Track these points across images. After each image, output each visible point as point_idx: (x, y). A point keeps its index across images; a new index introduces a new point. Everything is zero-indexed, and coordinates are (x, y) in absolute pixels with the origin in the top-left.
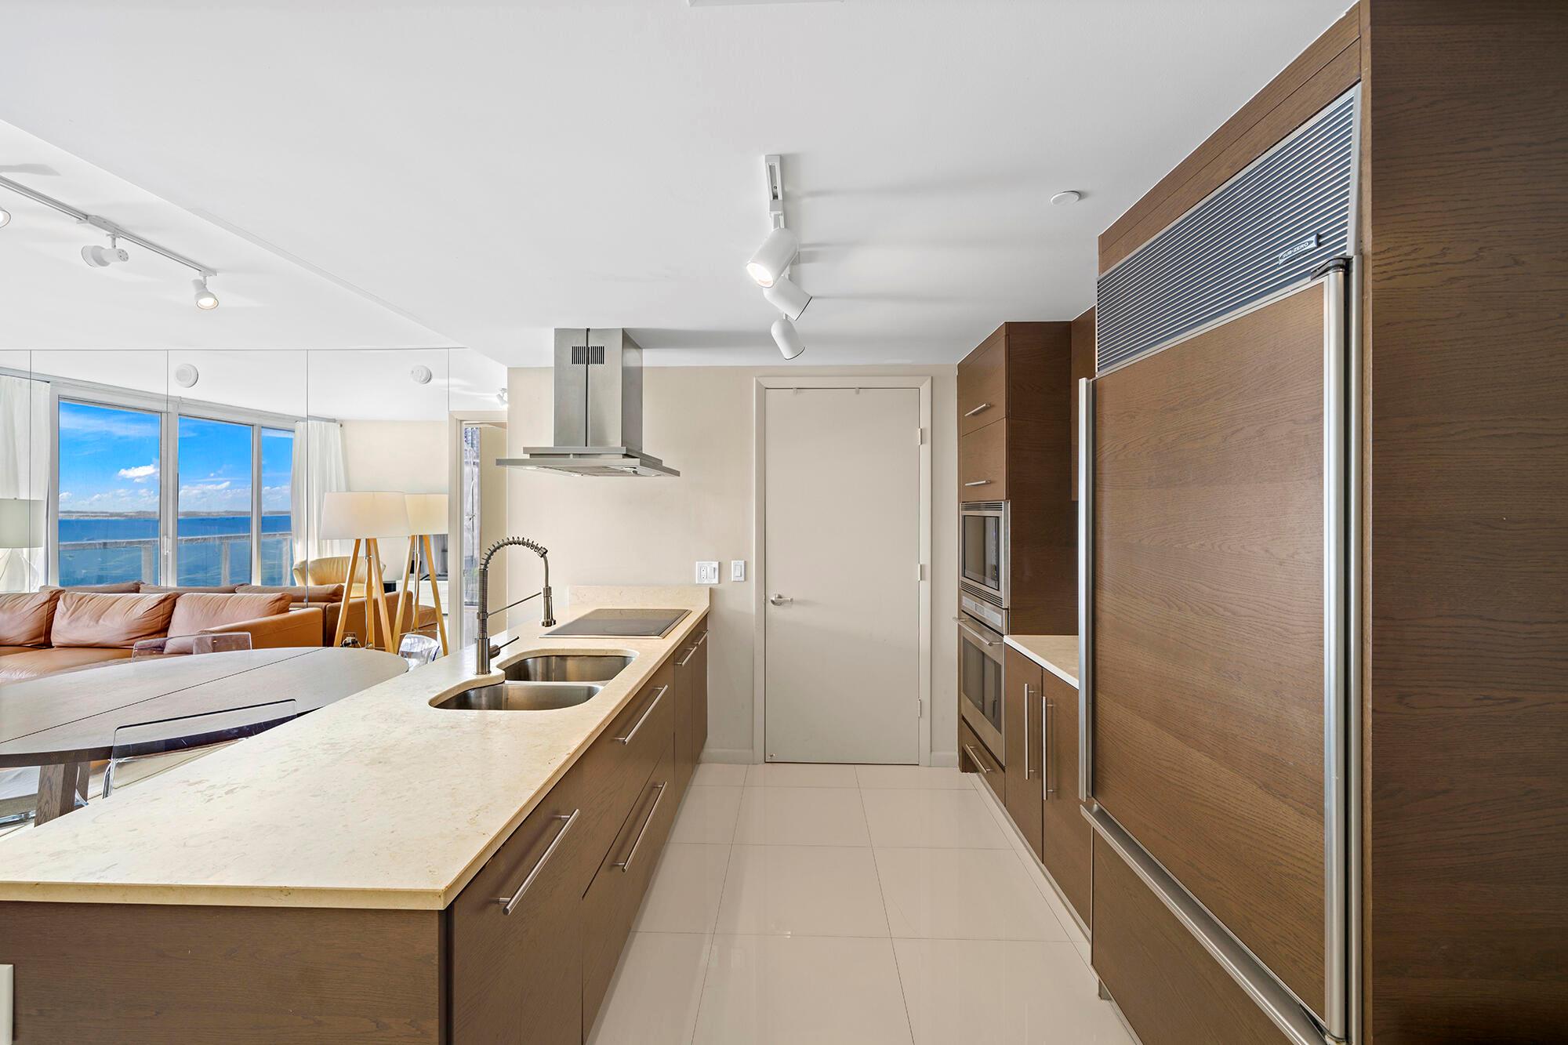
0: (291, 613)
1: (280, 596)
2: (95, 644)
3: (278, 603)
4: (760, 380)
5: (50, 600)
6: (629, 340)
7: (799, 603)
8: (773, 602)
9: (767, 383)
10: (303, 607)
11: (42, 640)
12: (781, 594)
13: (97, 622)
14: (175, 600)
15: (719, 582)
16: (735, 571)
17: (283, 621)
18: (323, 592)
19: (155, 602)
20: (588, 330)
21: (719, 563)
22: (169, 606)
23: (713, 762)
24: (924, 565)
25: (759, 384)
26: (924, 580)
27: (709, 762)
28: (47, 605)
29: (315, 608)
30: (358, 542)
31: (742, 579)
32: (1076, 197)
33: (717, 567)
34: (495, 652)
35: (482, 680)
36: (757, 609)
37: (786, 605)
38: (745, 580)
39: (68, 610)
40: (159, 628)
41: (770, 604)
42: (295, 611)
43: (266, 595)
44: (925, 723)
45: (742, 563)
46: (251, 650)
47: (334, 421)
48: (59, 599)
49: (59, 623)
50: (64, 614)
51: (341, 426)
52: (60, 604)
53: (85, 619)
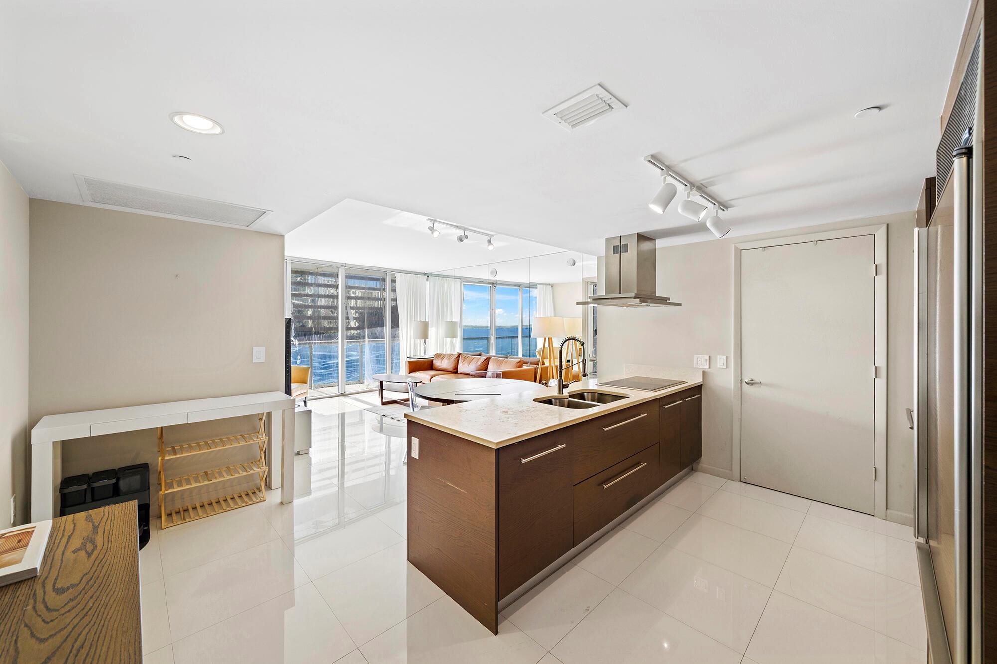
0: (523, 368)
1: (519, 361)
2: (468, 373)
3: (517, 364)
4: (737, 245)
5: (458, 356)
6: (641, 237)
7: (766, 385)
8: (747, 383)
9: (741, 246)
10: (528, 366)
11: (455, 371)
12: (753, 378)
13: (469, 366)
14: (489, 359)
15: (709, 368)
16: (720, 361)
17: (520, 371)
18: (535, 360)
19: (485, 359)
20: (620, 236)
21: (709, 357)
22: (487, 361)
23: (706, 473)
24: (880, 367)
25: (736, 248)
26: (880, 377)
27: (704, 472)
28: (457, 358)
29: (531, 367)
30: (545, 338)
31: (725, 367)
32: (877, 110)
33: (708, 358)
34: (566, 386)
35: (559, 396)
36: (735, 386)
37: (756, 385)
38: (727, 367)
40: (484, 368)
41: (744, 384)
42: (525, 367)
44: (881, 486)
45: (725, 357)
46: (502, 379)
47: (549, 285)
49: (460, 365)
50: (461, 361)
51: (553, 287)
52: (460, 357)
53: (466, 364)
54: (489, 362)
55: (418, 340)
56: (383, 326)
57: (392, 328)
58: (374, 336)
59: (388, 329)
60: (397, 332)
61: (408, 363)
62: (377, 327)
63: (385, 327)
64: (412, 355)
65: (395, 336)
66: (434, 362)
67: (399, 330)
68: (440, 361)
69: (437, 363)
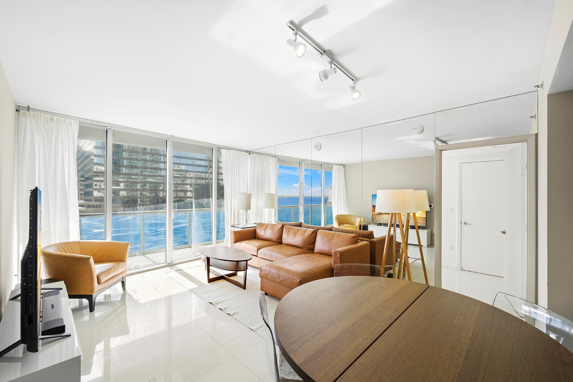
0: (360, 244)
1: (355, 235)
2: (295, 245)
3: (354, 239)
5: (281, 228)
11: (279, 242)
13: (295, 237)
14: (317, 232)
19: (311, 232)
22: (315, 234)
28: (281, 229)
29: (366, 242)
39: (286, 232)
40: (312, 242)
43: (349, 234)
47: (342, 165)
48: (284, 227)
49: (284, 236)
50: (286, 233)
51: (344, 166)
52: (284, 229)
53: (291, 235)
54: (317, 234)
55: (241, 210)
56: (210, 198)
57: (217, 199)
58: (200, 206)
59: (214, 200)
60: (222, 203)
61: (233, 233)
62: (204, 198)
63: (211, 198)
64: (236, 224)
65: (219, 206)
66: (258, 231)
67: (224, 201)
68: (263, 231)
69: (261, 232)
